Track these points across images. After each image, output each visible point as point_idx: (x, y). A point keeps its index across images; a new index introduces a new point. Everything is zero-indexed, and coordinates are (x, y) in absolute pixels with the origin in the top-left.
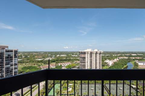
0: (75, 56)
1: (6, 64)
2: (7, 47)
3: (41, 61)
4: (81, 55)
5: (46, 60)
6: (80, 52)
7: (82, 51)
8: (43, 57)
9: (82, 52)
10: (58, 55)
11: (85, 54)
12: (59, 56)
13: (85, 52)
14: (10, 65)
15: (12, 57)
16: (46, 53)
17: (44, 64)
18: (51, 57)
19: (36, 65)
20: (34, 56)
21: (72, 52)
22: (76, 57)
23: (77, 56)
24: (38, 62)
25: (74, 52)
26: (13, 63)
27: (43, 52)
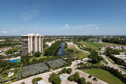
0: (16, 40)
4: (23, 39)
6: (22, 36)
7: (24, 36)
11: (28, 38)
13: (28, 36)
21: (12, 36)
23: (18, 40)
25: (15, 37)
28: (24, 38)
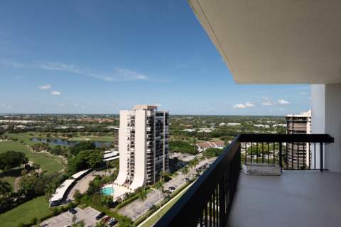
0: (263, 126)
1: (157, 135)
2: (156, 108)
3: (193, 134)
4: (291, 125)
5: (201, 131)
8: (194, 127)
9: (294, 118)
10: (223, 124)
12: (224, 126)
13: (305, 118)
14: (160, 137)
15: (162, 125)
16: (196, 117)
17: (199, 139)
18: (209, 127)
19: (185, 140)
20: (178, 124)
21: (252, 117)
22: (266, 129)
24: (189, 134)
26: (164, 133)
27: (191, 116)
28: (294, 122)
